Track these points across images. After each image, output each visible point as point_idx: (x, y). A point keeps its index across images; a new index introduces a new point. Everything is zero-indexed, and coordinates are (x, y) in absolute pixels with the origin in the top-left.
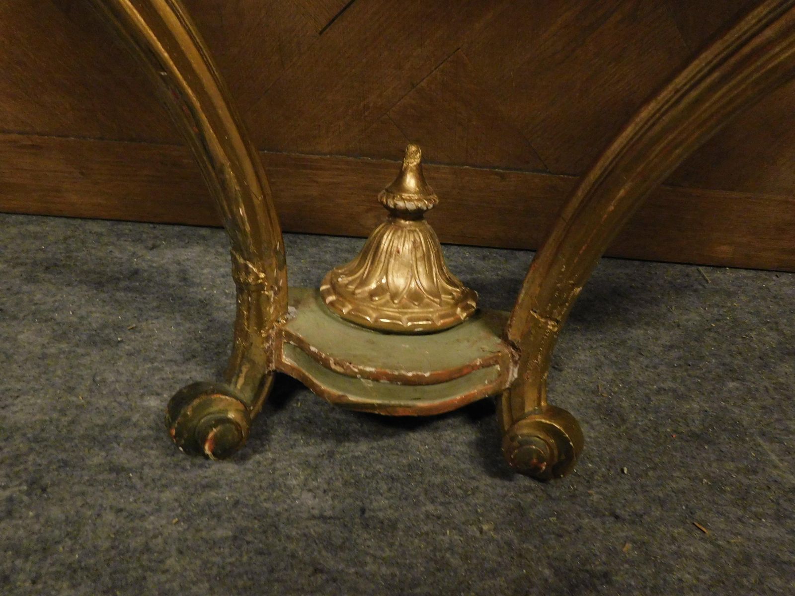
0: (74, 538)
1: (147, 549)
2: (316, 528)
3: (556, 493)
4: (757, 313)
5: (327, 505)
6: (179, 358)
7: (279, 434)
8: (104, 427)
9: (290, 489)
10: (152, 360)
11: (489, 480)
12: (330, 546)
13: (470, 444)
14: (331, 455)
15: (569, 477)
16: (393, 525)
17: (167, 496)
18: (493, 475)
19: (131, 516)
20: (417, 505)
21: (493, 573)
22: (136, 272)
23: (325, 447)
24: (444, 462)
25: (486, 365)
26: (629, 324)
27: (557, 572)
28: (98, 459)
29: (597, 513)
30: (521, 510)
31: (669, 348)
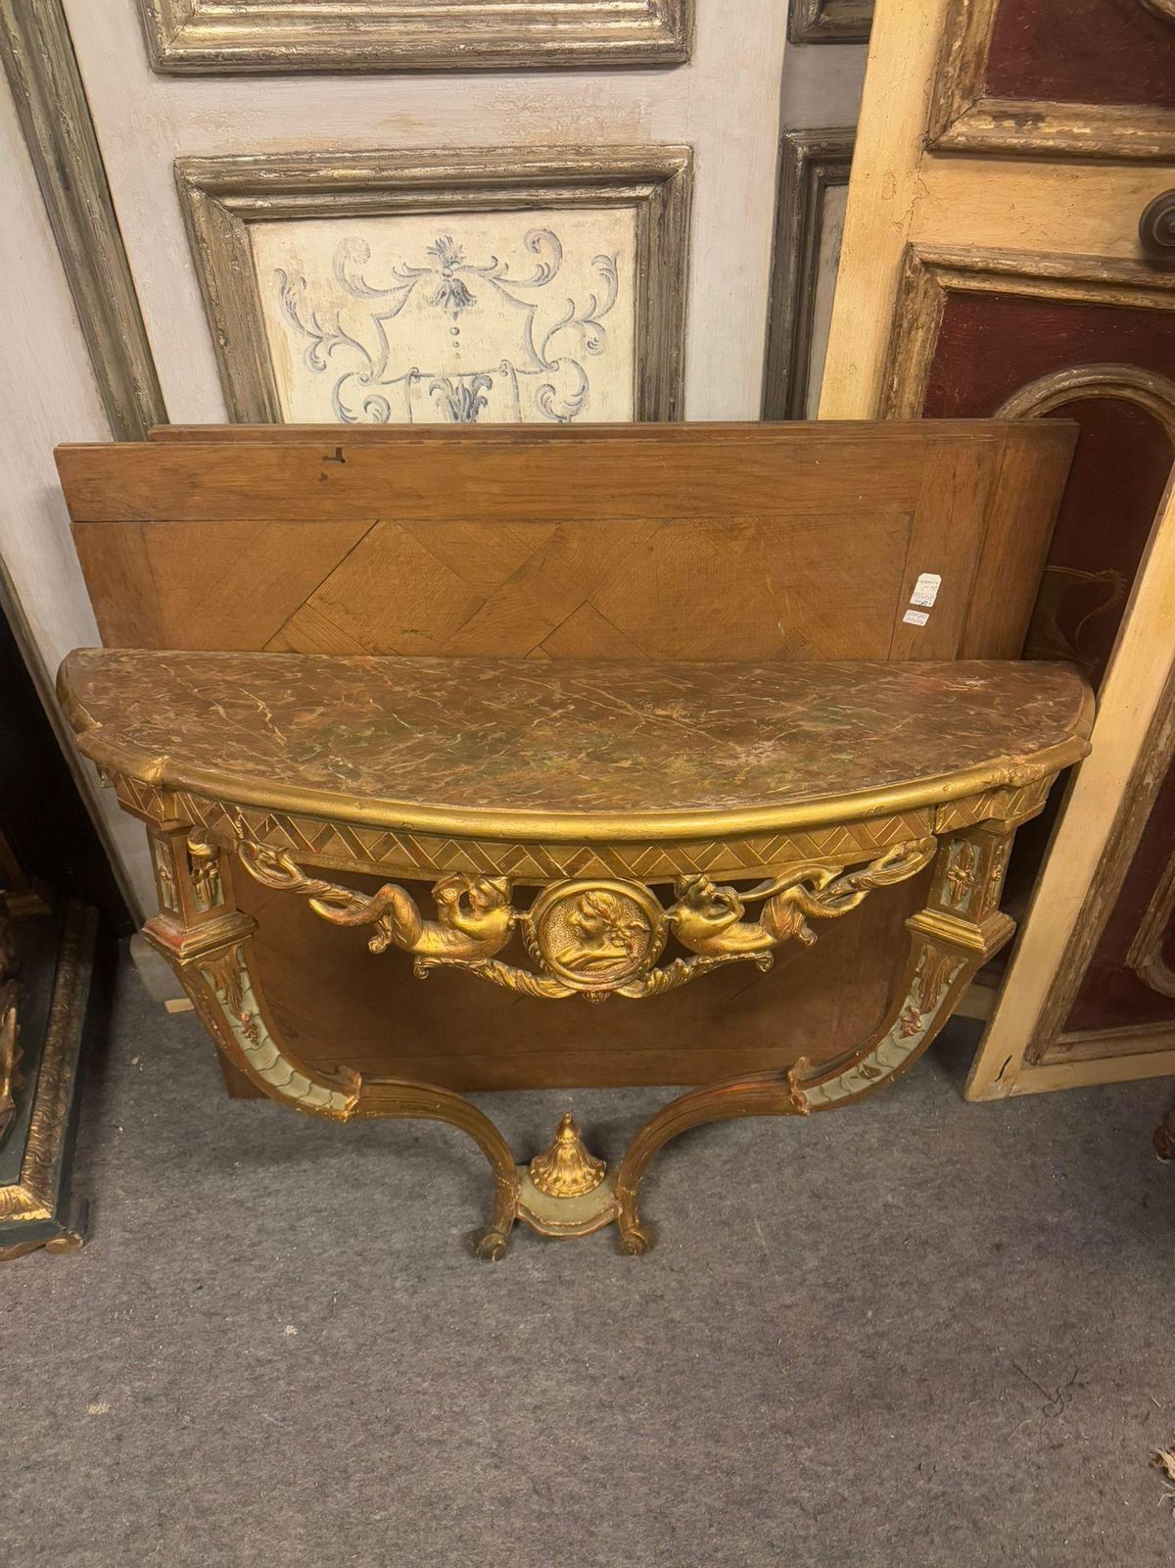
0: (446, 1299)
1: (475, 1302)
2: (541, 1287)
3: (646, 1260)
4: (790, 1127)
5: (544, 1275)
6: (458, 1201)
7: (518, 1243)
8: (437, 1247)
9: (527, 1270)
10: (446, 1205)
11: (616, 1257)
12: (548, 1294)
13: (608, 1238)
14: (543, 1251)
15: (653, 1252)
16: (573, 1283)
17: (475, 1278)
18: (617, 1254)
19: (464, 1288)
20: (583, 1272)
21: (615, 1299)
22: (416, 1139)
23: (539, 1248)
24: (596, 1250)
25: (606, 1211)
26: (706, 1146)
27: (641, 1297)
28: (441, 1264)
29: (663, 1269)
30: (629, 1270)
31: (725, 1162)
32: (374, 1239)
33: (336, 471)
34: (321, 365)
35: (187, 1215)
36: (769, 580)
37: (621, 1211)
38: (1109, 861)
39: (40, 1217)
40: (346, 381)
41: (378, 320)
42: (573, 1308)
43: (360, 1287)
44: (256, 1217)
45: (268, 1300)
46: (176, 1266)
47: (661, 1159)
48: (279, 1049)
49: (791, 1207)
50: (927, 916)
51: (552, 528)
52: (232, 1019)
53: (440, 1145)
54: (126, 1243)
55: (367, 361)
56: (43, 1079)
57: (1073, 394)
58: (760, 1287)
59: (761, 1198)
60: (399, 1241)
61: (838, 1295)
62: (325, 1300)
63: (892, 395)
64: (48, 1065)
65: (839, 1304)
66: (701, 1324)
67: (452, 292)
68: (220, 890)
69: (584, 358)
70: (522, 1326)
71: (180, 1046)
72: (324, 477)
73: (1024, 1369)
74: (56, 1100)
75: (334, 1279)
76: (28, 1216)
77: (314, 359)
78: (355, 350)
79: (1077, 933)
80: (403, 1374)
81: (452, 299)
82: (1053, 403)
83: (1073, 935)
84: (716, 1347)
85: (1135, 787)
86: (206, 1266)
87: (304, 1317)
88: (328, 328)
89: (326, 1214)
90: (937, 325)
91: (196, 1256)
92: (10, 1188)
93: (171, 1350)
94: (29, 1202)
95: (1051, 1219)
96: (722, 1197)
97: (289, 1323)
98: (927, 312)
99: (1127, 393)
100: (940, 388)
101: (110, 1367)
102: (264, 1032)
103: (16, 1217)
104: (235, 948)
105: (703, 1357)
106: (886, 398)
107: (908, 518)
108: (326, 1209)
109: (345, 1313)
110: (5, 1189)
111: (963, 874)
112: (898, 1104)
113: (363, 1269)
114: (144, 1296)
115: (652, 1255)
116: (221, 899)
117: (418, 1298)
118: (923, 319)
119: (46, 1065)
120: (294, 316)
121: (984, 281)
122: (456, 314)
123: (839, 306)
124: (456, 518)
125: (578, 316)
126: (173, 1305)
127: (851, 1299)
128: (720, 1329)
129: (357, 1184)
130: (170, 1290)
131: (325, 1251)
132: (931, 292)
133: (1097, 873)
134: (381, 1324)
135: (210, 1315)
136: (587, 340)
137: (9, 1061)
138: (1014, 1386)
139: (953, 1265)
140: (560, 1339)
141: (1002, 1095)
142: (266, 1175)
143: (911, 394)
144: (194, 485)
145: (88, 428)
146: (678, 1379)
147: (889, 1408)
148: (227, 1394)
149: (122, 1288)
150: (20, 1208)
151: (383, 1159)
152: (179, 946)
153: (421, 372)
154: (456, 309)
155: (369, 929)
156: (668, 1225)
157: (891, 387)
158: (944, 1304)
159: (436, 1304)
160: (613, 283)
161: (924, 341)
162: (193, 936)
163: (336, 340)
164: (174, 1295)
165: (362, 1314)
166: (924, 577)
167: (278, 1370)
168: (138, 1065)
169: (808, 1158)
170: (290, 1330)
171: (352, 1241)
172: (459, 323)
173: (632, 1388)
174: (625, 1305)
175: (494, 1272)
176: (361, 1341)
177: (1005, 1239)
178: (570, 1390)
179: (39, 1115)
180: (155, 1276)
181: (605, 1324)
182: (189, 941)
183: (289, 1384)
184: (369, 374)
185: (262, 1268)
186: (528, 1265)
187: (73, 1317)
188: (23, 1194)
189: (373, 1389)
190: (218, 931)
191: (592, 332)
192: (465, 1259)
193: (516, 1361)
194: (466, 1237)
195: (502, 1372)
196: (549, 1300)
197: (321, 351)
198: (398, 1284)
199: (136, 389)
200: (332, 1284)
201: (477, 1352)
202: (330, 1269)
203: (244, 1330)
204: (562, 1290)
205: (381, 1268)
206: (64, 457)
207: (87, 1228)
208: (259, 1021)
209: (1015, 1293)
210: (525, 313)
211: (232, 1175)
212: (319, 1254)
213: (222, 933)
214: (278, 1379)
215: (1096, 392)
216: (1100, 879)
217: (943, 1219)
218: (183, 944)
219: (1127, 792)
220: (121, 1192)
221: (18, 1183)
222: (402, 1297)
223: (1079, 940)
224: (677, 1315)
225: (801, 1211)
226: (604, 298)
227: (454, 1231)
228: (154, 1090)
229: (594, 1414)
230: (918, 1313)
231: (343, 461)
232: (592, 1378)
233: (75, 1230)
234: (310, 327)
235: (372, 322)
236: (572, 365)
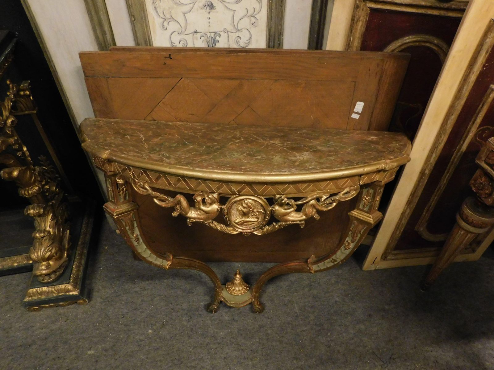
0: (198, 324)
1: (207, 325)
2: (228, 322)
3: (260, 315)
4: (307, 277)
5: (229, 318)
6: (203, 295)
7: (221, 308)
8: (196, 308)
9: (224, 316)
10: (200, 296)
11: (251, 313)
12: (230, 324)
13: (249, 308)
14: (229, 311)
15: (263, 313)
16: (238, 321)
17: (208, 318)
18: (252, 313)
19: (204, 321)
20: (241, 317)
21: (250, 326)
22: (191, 275)
24: (245, 311)
25: (249, 300)
26: (281, 281)
27: (259, 326)
28: (197, 313)
29: (266, 318)
30: (255, 318)
31: (287, 286)
32: (177, 305)
33: (168, 61)
34: (165, 28)
35: (120, 295)
36: (309, 101)
37: (253, 300)
38: (412, 197)
39: (75, 294)
40: (173, 34)
41: (184, 14)
42: (237, 329)
43: (172, 319)
44: (141, 296)
45: (144, 322)
46: (116, 310)
47: (266, 285)
48: (146, 246)
49: (306, 301)
50: (355, 211)
51: (238, 82)
52: (131, 236)
53: (198, 277)
54: (101, 303)
55: (180, 27)
56: (77, 252)
57: (409, 45)
58: (296, 325)
59: (297, 297)
60: (185, 306)
61: (319, 328)
62: (161, 323)
63: (350, 43)
64: (79, 248)
65: (319, 331)
66: (277, 335)
67: (208, 5)
68: (127, 195)
69: (251, 28)
70: (221, 333)
71: (120, 244)
72: (165, 64)
73: (376, 353)
74: (81, 259)
75: (164, 316)
76: (71, 293)
77: (163, 26)
78: (176, 23)
79: (400, 219)
80: (184, 346)
81: (208, 7)
82: (403, 47)
83: (399, 220)
84: (281, 342)
85: (422, 173)
86: (126, 311)
87: (154, 327)
88: (168, 16)
89: (162, 296)
90: (366, 20)
91: (122, 307)
92: (66, 285)
93: (114, 335)
94: (72, 289)
95: (387, 307)
96: (285, 297)
97: (150, 329)
98: (363, 16)
99: (428, 45)
100: (366, 41)
101: (95, 340)
102: (141, 241)
103: (67, 294)
104: (132, 213)
105: (277, 345)
106: (348, 45)
107: (354, 83)
108: (162, 295)
109: (167, 327)
110: (64, 285)
111: (367, 198)
112: (341, 271)
113: (173, 314)
114: (106, 319)
115: (263, 314)
116: (127, 197)
117: (189, 323)
118: (362, 18)
119: (78, 248)
120: (157, 11)
121: (382, 5)
122: (209, 12)
123: (334, 13)
124: (207, 78)
125: (249, 14)
126: (115, 322)
127: (324, 329)
128: (282, 337)
129: (173, 288)
130: (114, 317)
131: (162, 308)
132: (365, 9)
133: (408, 201)
134: (178, 331)
135: (126, 325)
136: (252, 22)
137: (67, 246)
138: (372, 358)
139: (356, 320)
140: (233, 338)
141: (373, 269)
142: (145, 284)
143: (356, 43)
144: (124, 66)
145: (91, 46)
146: (269, 352)
147: (333, 363)
148: (130, 349)
149: (100, 316)
150: (69, 291)
151: (181, 281)
152: (114, 212)
153: (198, 31)
154: (210, 11)
155: (173, 209)
156: (268, 304)
157: (350, 40)
158: (352, 332)
159: (195, 326)
160: (261, 4)
161: (362, 26)
162: (119, 209)
163: (170, 20)
164: (115, 319)
165: (172, 327)
166: (358, 103)
167: (146, 343)
168: (107, 249)
169: (312, 286)
170: (150, 331)
171: (170, 305)
172: (210, 15)
173: (254, 353)
174: (254, 328)
175: (213, 316)
176: (172, 335)
177: (372, 313)
178: (235, 353)
179: (76, 263)
180: (110, 313)
181: (247, 334)
182: (117, 211)
183: (149, 347)
184: (181, 32)
185: (142, 312)
186: (224, 315)
187: (84, 324)
188: (70, 287)
189: (175, 350)
190: (126, 208)
191: (253, 20)
192: (205, 312)
193: (219, 343)
194: (205, 305)
195: (214, 347)
196: (230, 326)
197: (165, 24)
198: (184, 319)
199: (106, 34)
200: (164, 318)
201: (207, 340)
202: (163, 313)
203: (136, 330)
204: (234, 323)
205: (179, 314)
206: (82, 56)
207: (90, 297)
208: (140, 237)
209: (375, 329)
210: (232, 13)
211: (134, 283)
212: (160, 309)
213: (127, 209)
214: (146, 346)
215: (417, 44)
216: (409, 202)
217: (354, 306)
218: (115, 212)
219: (419, 175)
220: (100, 287)
221: (68, 284)
222: (185, 323)
223: (401, 221)
224: (269, 332)
225: (309, 302)
226: (257, 9)
227: (202, 304)
228: (112, 257)
229: (242, 361)
230: (344, 335)
231: (171, 58)
232: (242, 350)
233: (86, 298)
234: (162, 15)
235: (182, 15)
236: (246, 31)
